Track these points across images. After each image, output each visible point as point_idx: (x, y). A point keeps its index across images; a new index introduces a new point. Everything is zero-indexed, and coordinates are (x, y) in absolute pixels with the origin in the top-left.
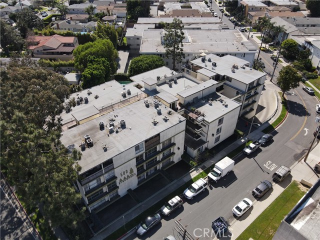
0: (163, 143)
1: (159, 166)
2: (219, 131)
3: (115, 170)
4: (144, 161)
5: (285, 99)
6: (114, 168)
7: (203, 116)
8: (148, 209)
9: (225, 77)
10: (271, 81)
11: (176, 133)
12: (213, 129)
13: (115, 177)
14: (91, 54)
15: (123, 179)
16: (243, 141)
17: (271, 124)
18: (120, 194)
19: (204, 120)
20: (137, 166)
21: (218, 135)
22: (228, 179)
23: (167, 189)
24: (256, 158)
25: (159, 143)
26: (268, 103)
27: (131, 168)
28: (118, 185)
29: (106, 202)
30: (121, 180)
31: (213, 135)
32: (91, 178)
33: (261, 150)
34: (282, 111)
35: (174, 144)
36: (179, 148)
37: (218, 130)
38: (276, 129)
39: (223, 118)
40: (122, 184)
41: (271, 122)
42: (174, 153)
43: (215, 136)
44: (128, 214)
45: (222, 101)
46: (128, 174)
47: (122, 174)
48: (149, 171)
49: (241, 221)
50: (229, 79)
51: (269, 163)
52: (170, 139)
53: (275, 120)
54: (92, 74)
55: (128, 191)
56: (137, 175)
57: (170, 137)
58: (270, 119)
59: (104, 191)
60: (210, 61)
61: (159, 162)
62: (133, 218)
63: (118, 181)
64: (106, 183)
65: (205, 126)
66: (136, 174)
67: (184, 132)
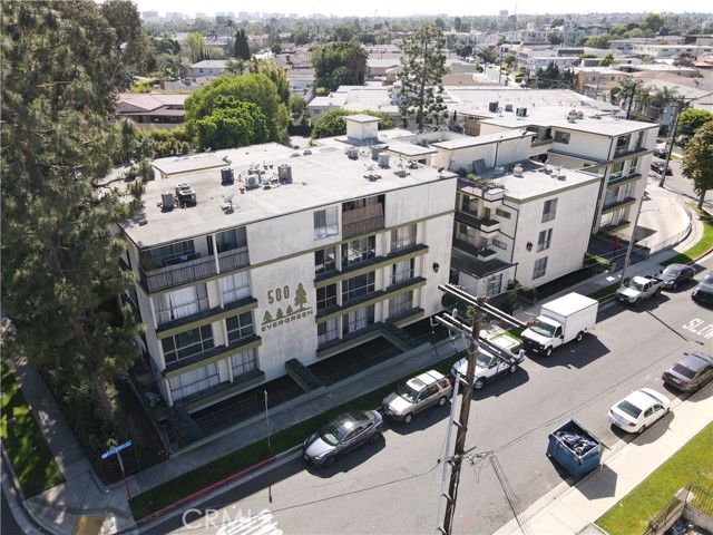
0: (394, 231)
1: (382, 310)
2: (545, 238)
3: (254, 272)
4: (337, 273)
5: (705, 213)
6: (247, 266)
7: (502, 187)
8: (343, 405)
9: (553, 134)
10: (661, 185)
11: (430, 213)
12: (529, 224)
13: (250, 300)
14: (224, 93)
15: (274, 316)
16: (610, 279)
17: (681, 252)
18: (263, 367)
19: (504, 198)
20: (316, 281)
21: (542, 255)
22: (583, 350)
23: (401, 363)
24: (655, 312)
25: (382, 228)
26: (662, 224)
27: (300, 285)
28: (259, 332)
29: (220, 384)
30: (267, 316)
31: (529, 246)
32: (179, 277)
33: (666, 299)
34: (705, 232)
35: (423, 247)
36: (436, 266)
37: (543, 234)
38: (697, 263)
39: (556, 200)
40: (271, 332)
41: (680, 249)
42: (421, 280)
43: (535, 255)
44: (281, 412)
45: (548, 172)
46: (291, 301)
47: (273, 295)
48: (351, 312)
49: (640, 445)
50: (562, 137)
51: (696, 323)
52: (413, 227)
53: (691, 246)
54: (220, 123)
55: (288, 363)
56: (317, 317)
57: (413, 218)
58: (677, 244)
59: (217, 344)
60: (509, 109)
61: (381, 293)
62: (297, 422)
63: (259, 315)
64: (223, 311)
65: (507, 215)
66: (315, 313)
67: (450, 218)
